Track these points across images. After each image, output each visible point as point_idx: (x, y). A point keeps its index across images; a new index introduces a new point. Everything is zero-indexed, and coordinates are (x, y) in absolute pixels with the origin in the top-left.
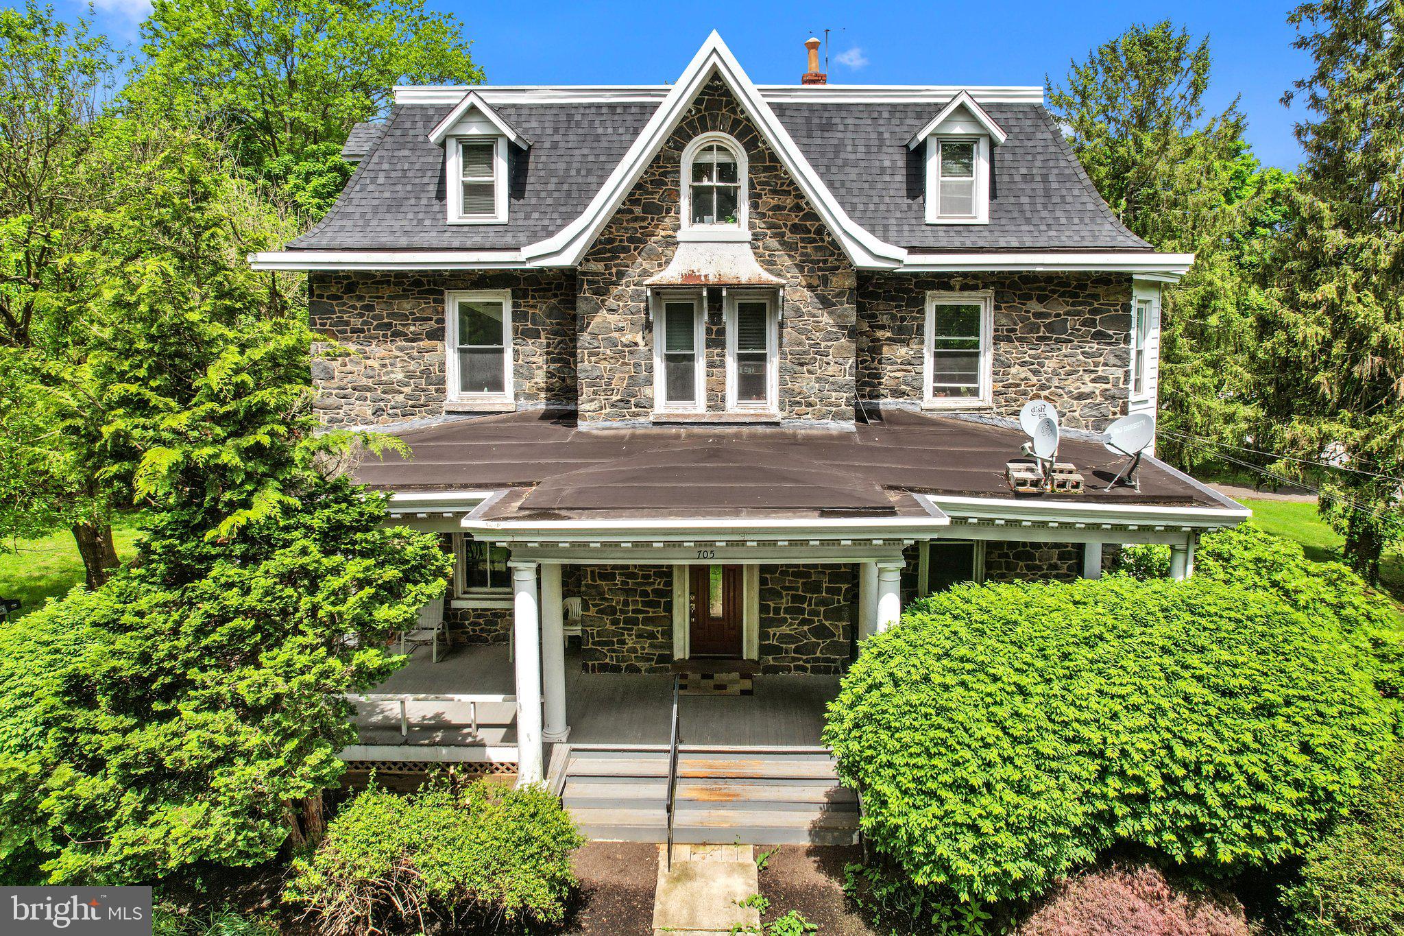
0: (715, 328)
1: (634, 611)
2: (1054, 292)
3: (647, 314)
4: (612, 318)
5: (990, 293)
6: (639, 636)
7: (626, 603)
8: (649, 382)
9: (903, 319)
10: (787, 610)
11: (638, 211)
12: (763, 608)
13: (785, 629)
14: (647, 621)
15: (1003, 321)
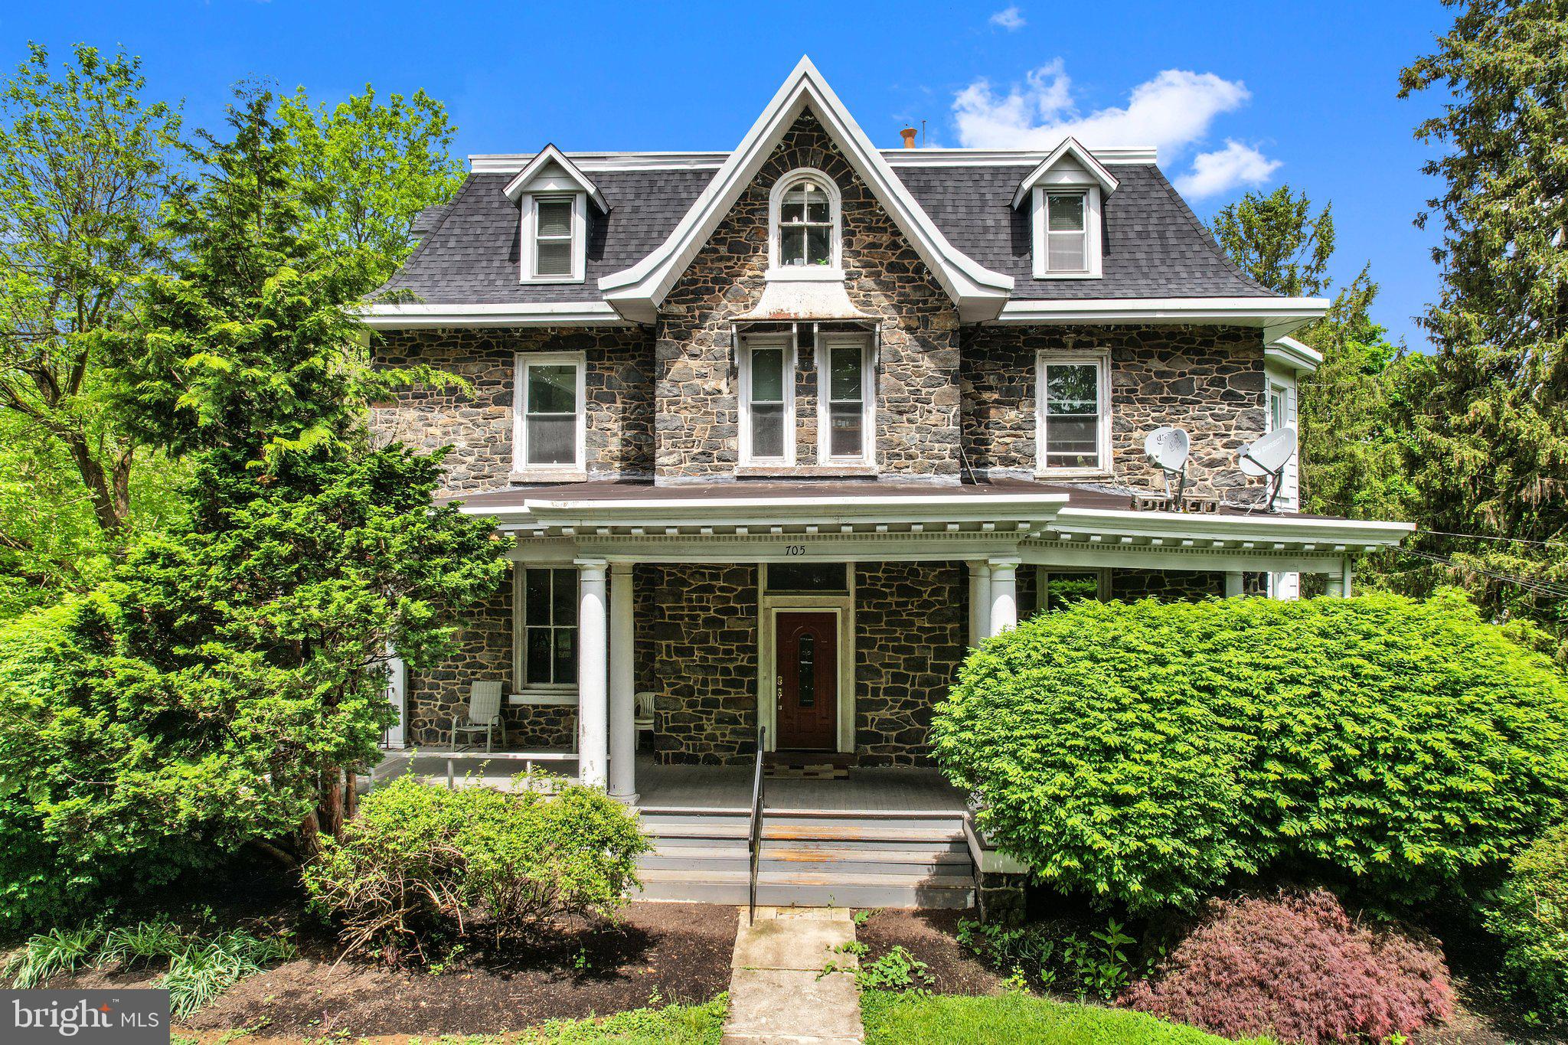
0: (805, 374)
1: (714, 692)
2: (1177, 349)
3: (732, 359)
4: (694, 364)
5: (1107, 351)
6: (719, 721)
7: (705, 683)
8: (734, 433)
9: (1011, 380)
10: (887, 691)
11: (723, 250)
12: (860, 689)
13: (885, 713)
14: (728, 703)
15: (1122, 381)
